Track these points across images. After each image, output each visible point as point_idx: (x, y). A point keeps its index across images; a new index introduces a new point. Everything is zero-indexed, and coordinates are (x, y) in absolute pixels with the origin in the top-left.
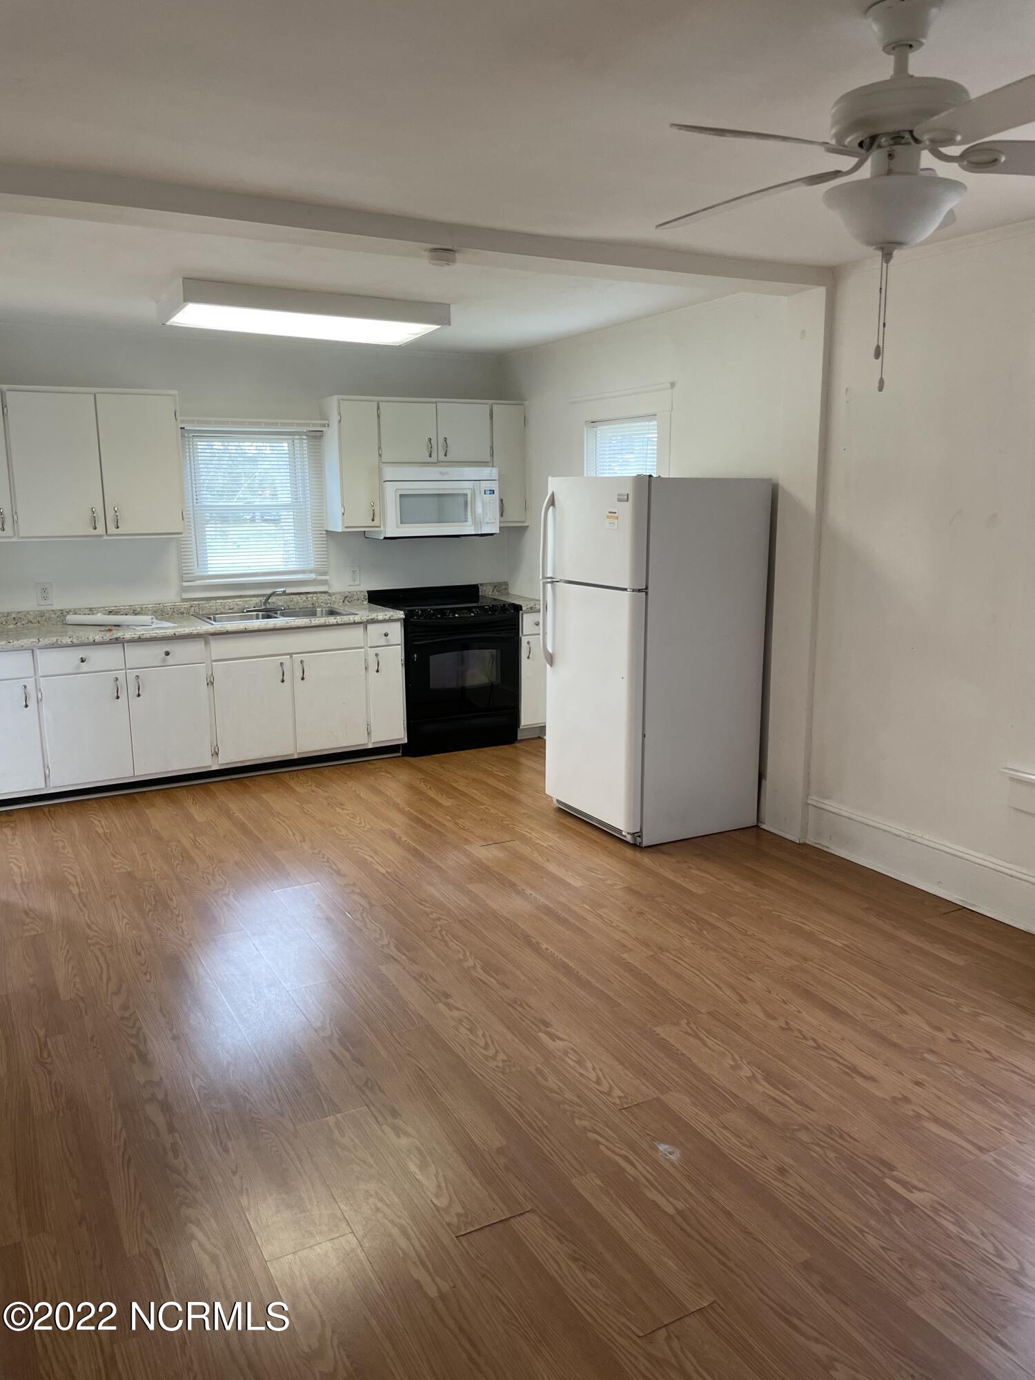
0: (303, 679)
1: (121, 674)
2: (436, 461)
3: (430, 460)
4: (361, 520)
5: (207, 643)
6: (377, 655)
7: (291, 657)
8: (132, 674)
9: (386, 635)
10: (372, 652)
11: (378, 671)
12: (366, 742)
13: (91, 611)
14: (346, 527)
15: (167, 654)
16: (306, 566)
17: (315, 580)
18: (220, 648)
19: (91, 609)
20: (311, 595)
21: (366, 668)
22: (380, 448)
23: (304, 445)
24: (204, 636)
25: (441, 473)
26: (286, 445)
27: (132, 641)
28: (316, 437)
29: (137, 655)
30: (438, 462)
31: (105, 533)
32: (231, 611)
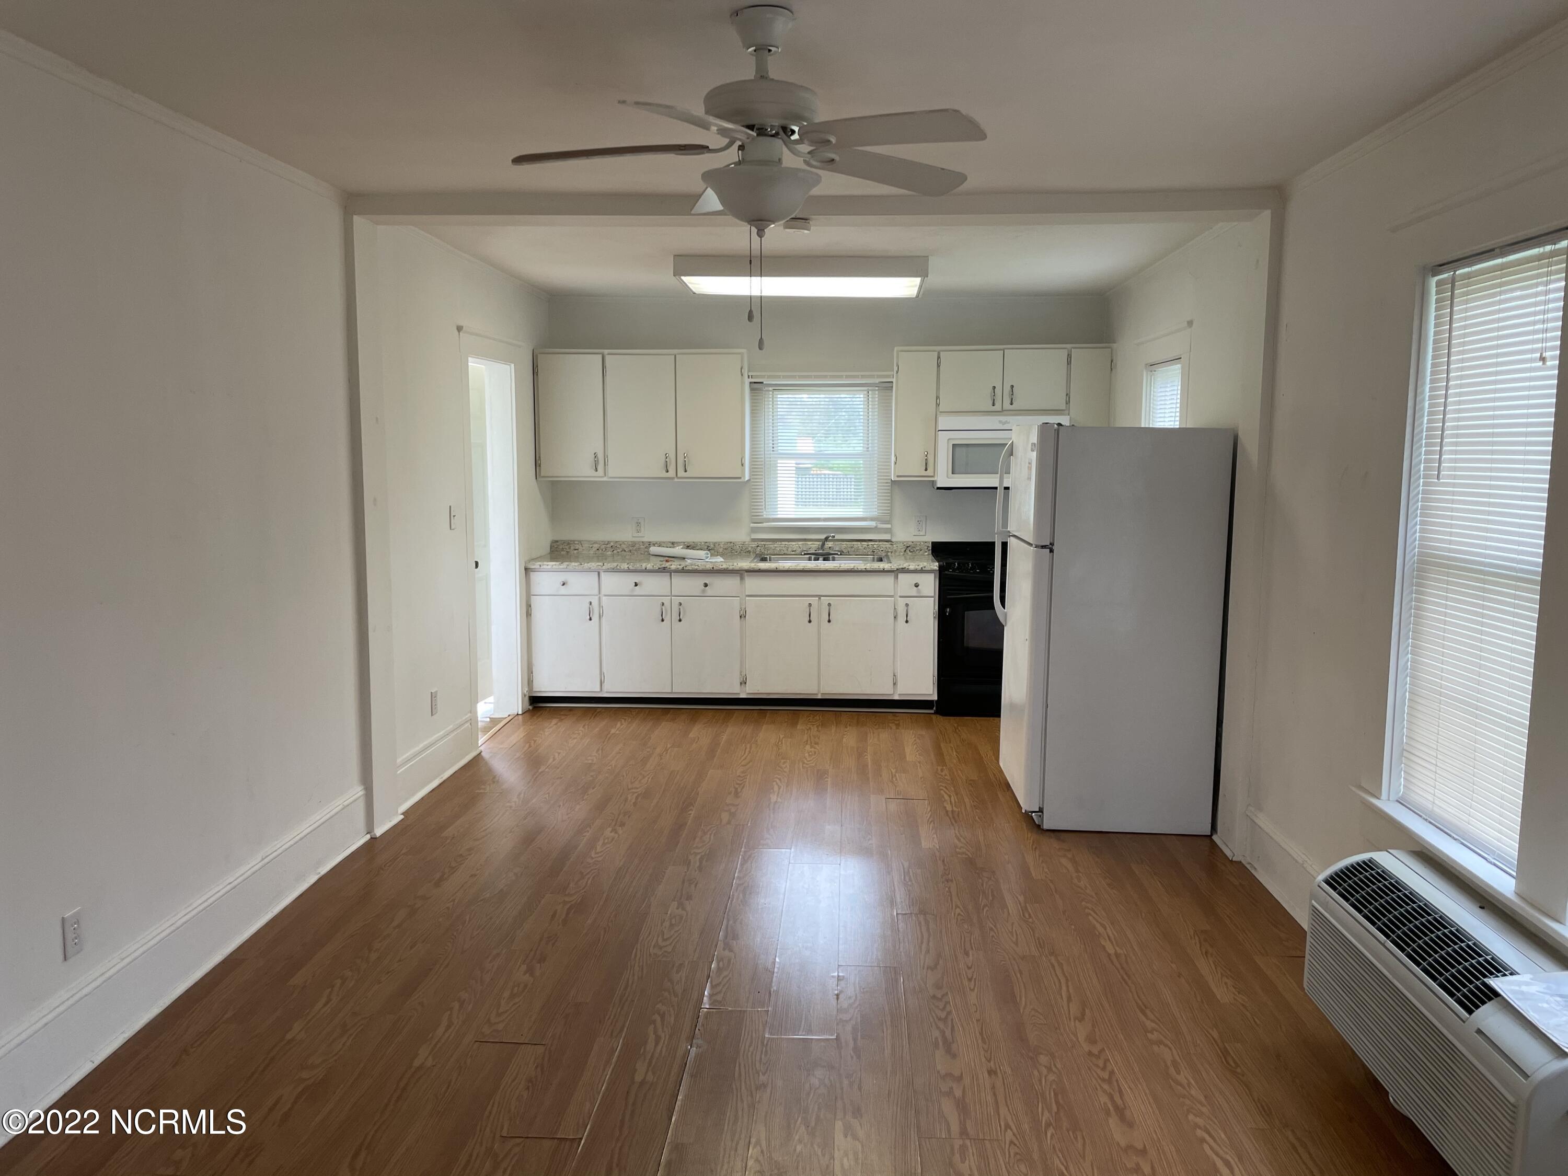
0: (829, 621)
1: (666, 600)
2: (1001, 410)
3: (994, 408)
4: (914, 469)
5: (742, 578)
6: (907, 605)
7: (820, 599)
8: (676, 601)
9: (917, 585)
10: (901, 603)
11: (907, 622)
12: (892, 693)
13: (673, 544)
14: (898, 476)
15: (706, 585)
16: (868, 513)
17: (876, 527)
18: (753, 584)
19: (673, 543)
20: (873, 543)
21: (895, 617)
22: (938, 398)
23: (875, 395)
24: (741, 572)
25: (1000, 422)
26: (862, 396)
27: (677, 571)
28: (887, 387)
29: (683, 584)
30: (1003, 411)
31: (675, 476)
32: (793, 553)
